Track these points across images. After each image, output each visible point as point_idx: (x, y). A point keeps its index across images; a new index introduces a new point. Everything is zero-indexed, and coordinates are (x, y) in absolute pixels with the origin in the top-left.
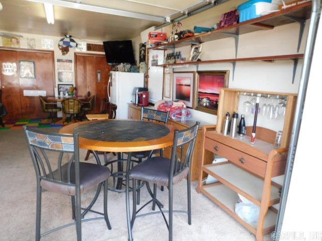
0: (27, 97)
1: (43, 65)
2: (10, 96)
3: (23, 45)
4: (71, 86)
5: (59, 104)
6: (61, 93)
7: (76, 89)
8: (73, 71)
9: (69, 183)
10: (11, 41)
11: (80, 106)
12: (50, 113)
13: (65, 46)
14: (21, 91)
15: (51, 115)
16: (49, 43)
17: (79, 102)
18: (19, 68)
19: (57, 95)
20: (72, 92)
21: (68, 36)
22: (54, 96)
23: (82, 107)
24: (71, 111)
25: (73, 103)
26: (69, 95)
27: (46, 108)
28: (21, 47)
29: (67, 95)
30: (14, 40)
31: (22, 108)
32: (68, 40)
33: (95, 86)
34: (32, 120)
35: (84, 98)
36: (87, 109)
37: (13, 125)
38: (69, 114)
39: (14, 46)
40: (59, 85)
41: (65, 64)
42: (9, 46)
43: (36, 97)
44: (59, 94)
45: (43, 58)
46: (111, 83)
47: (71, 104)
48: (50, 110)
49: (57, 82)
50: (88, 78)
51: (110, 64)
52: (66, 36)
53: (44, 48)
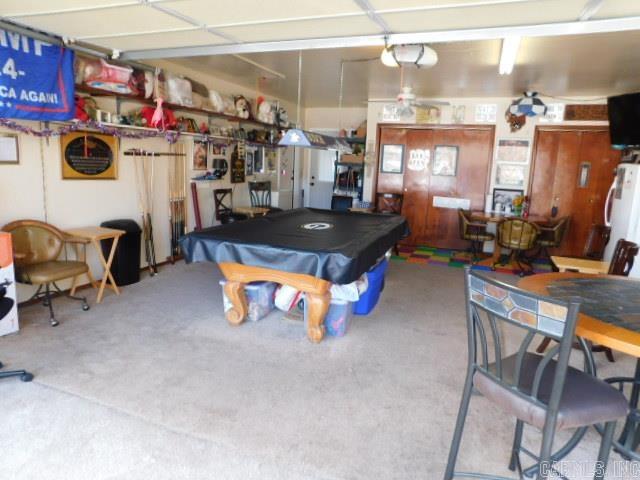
0: (438, 209)
1: (473, 153)
2: (413, 205)
3: (446, 118)
4: (519, 194)
5: (491, 228)
6: (498, 206)
7: (528, 199)
8: (528, 162)
9: (534, 398)
10: (429, 113)
11: (533, 235)
12: (473, 241)
13: (519, 114)
14: (430, 199)
15: (473, 246)
16: (489, 110)
17: (534, 227)
18: (432, 158)
19: (488, 210)
20: (520, 205)
21: (529, 94)
22: (483, 211)
23: (538, 237)
24: (514, 243)
25: (519, 228)
26: (512, 211)
27: (467, 233)
28: (442, 122)
29: (508, 210)
30: (433, 111)
31: (427, 227)
32: (528, 101)
33: (571, 196)
34: (440, 251)
35: (544, 220)
36: (546, 243)
37: (409, 254)
38: (509, 248)
39: (433, 121)
40: (495, 190)
41: (514, 148)
42: (424, 122)
43: (453, 209)
44: (493, 208)
45: (474, 139)
46: (619, 191)
47: (515, 228)
48: (474, 237)
49: (493, 185)
50: (556, 178)
51: (617, 147)
52: (525, 94)
53: (479, 121)
